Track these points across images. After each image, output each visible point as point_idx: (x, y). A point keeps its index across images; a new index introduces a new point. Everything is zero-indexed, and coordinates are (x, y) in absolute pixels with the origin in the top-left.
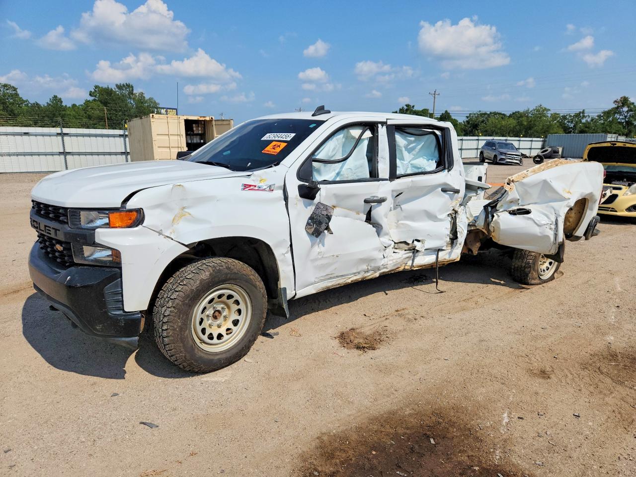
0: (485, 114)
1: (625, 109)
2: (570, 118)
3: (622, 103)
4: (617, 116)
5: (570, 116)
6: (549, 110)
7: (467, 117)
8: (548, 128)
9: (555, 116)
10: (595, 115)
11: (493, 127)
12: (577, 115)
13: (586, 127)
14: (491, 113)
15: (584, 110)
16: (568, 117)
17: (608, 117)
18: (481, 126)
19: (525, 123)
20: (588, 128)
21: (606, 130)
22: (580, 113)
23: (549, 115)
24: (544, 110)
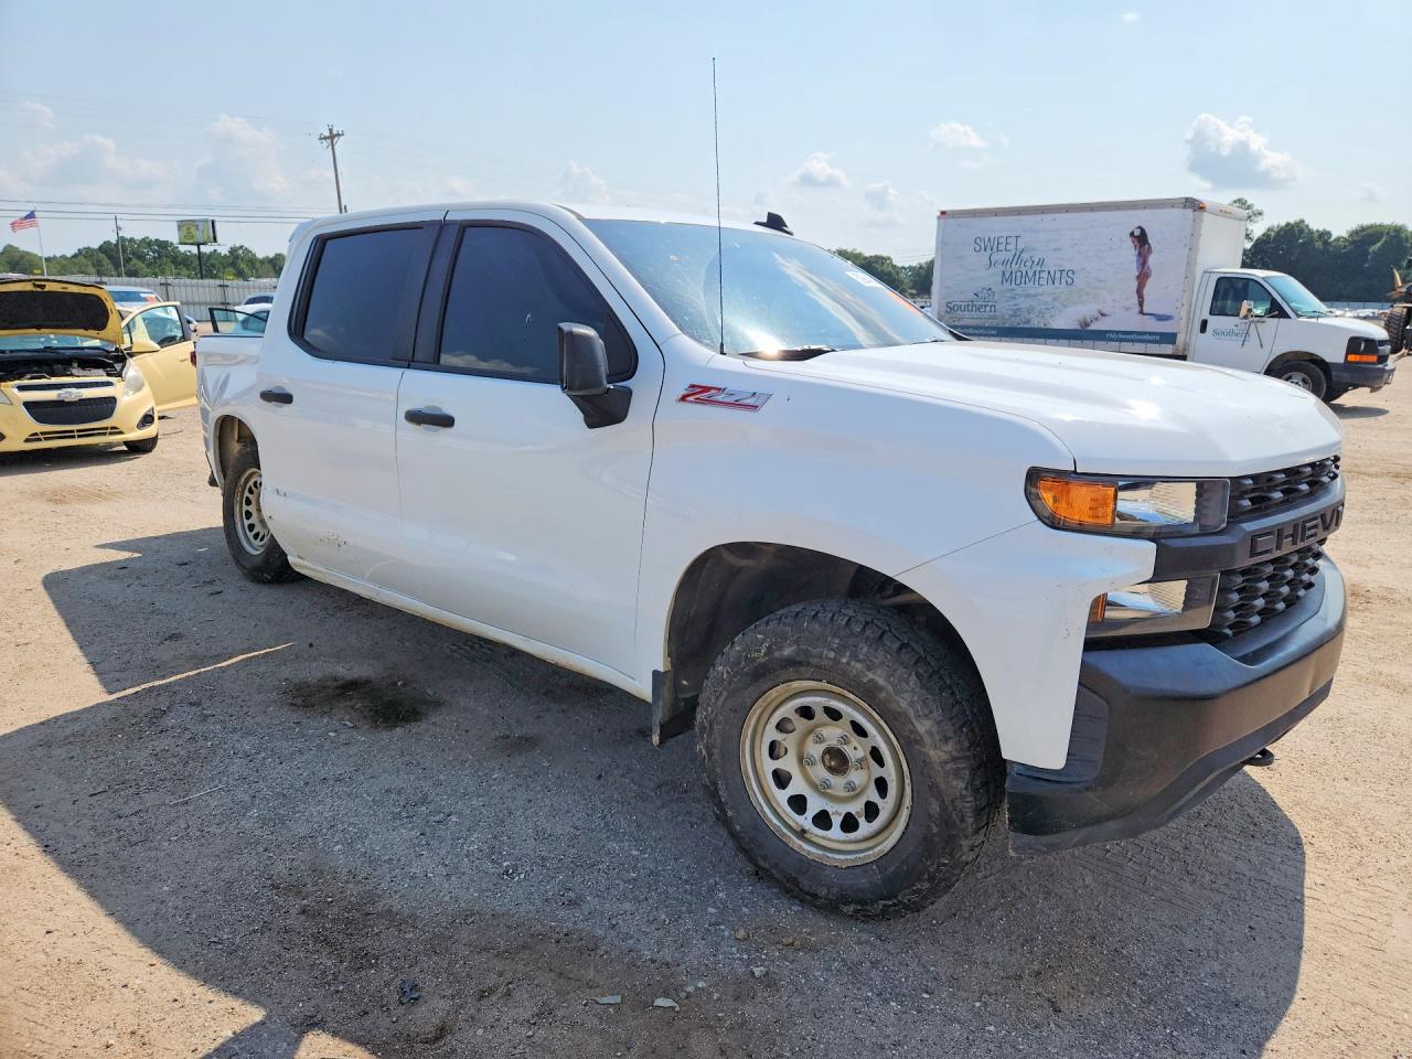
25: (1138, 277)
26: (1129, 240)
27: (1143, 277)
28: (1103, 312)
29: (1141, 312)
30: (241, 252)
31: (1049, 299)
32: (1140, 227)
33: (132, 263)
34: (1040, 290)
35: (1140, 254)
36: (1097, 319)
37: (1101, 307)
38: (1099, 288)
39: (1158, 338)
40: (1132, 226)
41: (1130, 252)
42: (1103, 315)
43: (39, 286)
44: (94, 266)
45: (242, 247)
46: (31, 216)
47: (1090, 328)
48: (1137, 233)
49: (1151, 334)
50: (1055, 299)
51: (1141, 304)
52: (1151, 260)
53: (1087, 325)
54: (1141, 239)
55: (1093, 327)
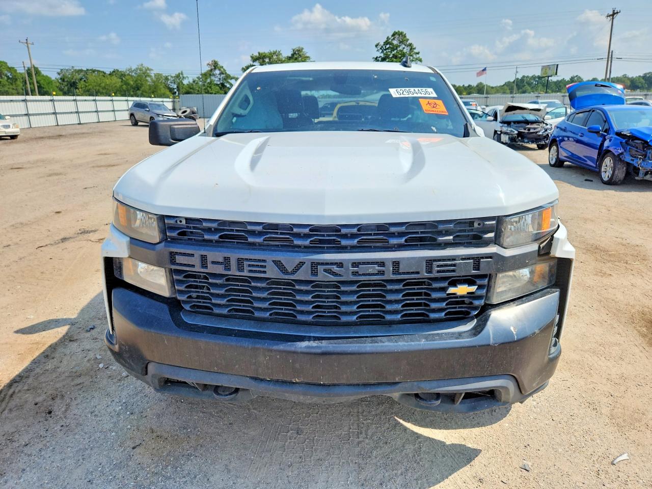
0: (81, 71)
1: (217, 72)
2: (172, 79)
3: (214, 66)
4: (213, 78)
5: (172, 77)
6: (152, 70)
7: (59, 74)
8: (155, 88)
9: (158, 76)
10: (195, 77)
11: (96, 86)
12: (178, 76)
13: (191, 88)
14: (87, 70)
15: (182, 72)
16: (169, 78)
17: (206, 79)
18: (81, 84)
19: (132, 83)
20: (193, 89)
21: (208, 91)
22: (179, 74)
23: (153, 75)
24: (146, 70)
30: (576, 78)
33: (525, 87)
43: (357, 103)
44: (509, 89)
45: (577, 76)
46: (484, 70)
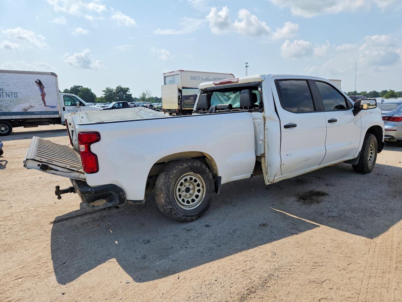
25: (41, 95)
26: (36, 84)
27: (43, 95)
28: (32, 105)
29: (45, 106)
31: (9, 102)
32: (38, 80)
34: (4, 99)
35: (40, 88)
36: (29, 108)
37: (30, 104)
38: (27, 98)
39: (53, 113)
40: (36, 79)
41: (37, 88)
42: (32, 107)
47: (27, 111)
48: (38, 81)
49: (50, 112)
50: (11, 102)
51: (45, 103)
52: (45, 90)
53: (26, 110)
54: (40, 83)
55: (29, 111)
